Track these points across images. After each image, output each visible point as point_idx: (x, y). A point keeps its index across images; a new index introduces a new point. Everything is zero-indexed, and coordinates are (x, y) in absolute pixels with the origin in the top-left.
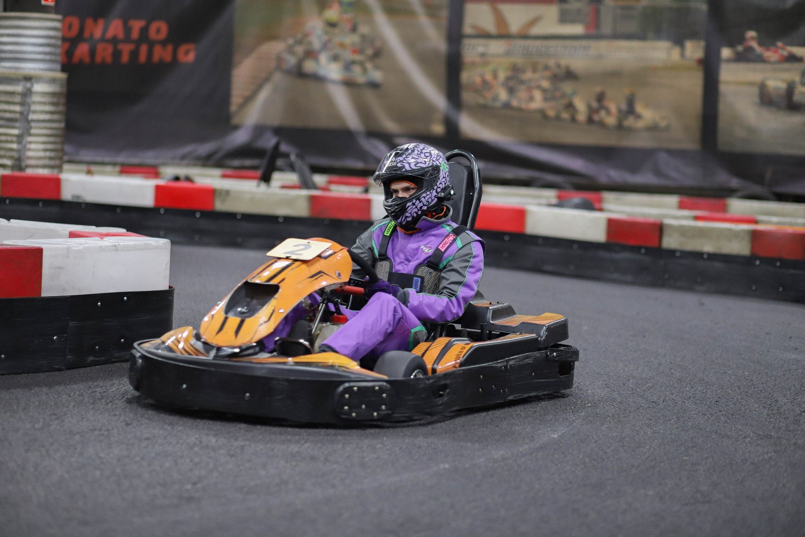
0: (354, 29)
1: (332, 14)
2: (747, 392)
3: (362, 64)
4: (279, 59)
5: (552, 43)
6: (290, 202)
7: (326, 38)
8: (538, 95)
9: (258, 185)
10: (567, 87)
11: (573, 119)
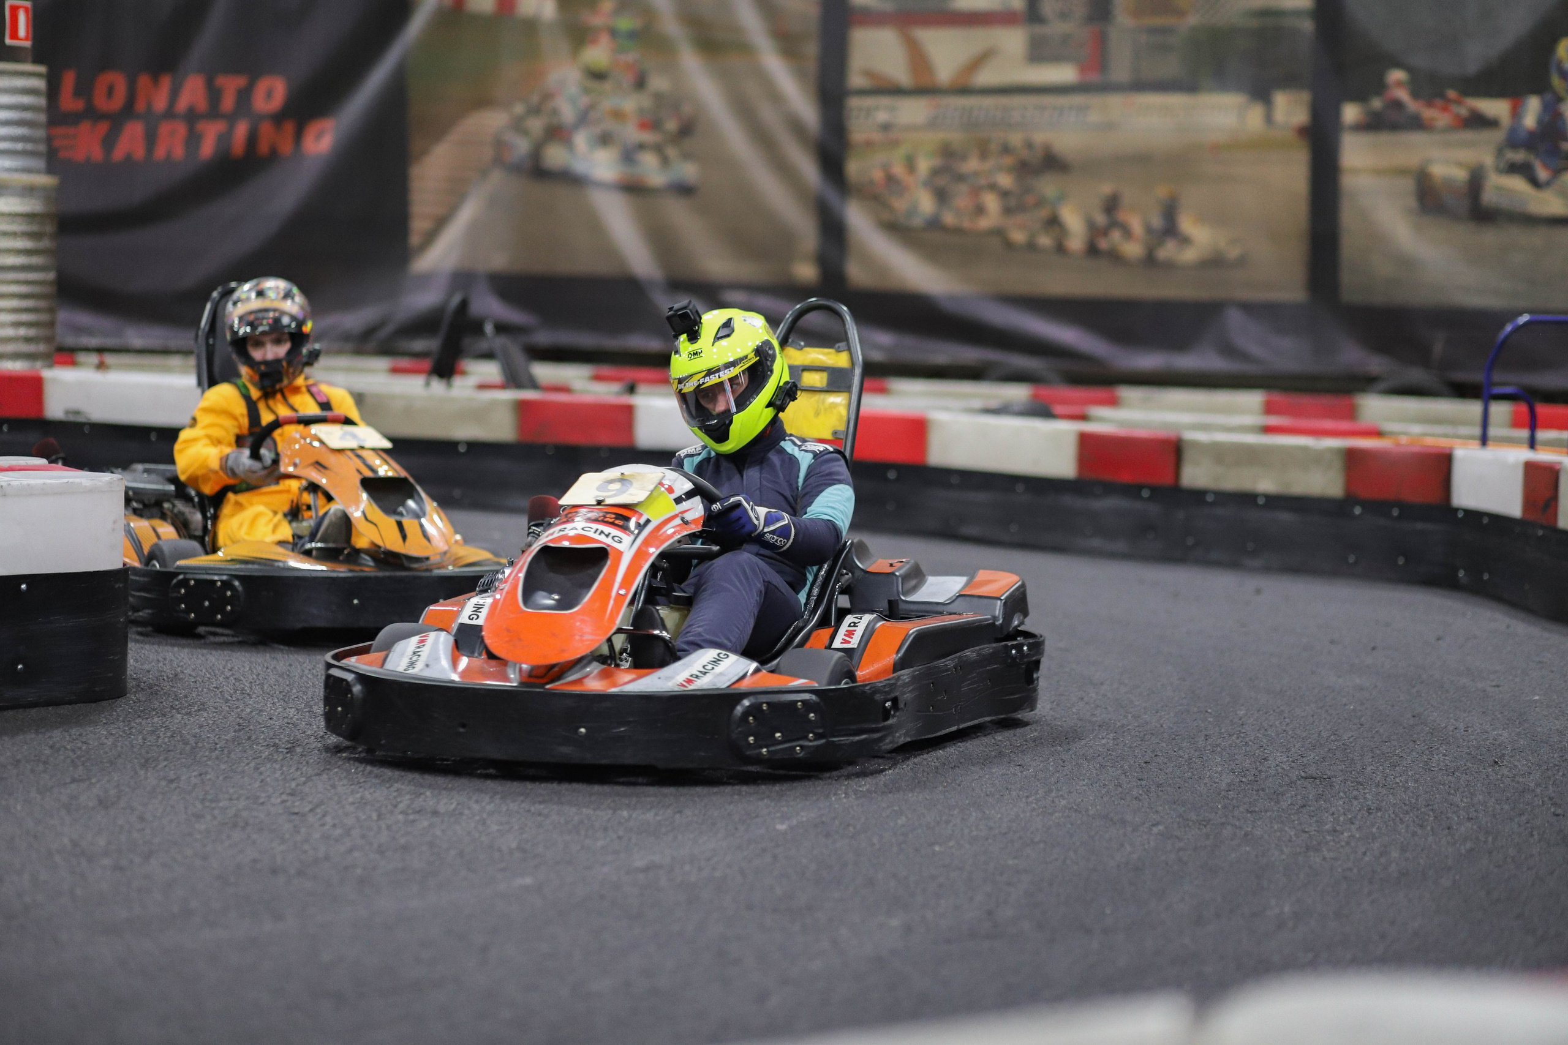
0: (640, 83)
1: (598, 54)
2: (1218, 745)
3: (658, 149)
4: (500, 145)
5: (1017, 101)
6: (478, 414)
7: (585, 101)
8: (991, 202)
9: (428, 384)
10: (1048, 186)
11: (1060, 249)
